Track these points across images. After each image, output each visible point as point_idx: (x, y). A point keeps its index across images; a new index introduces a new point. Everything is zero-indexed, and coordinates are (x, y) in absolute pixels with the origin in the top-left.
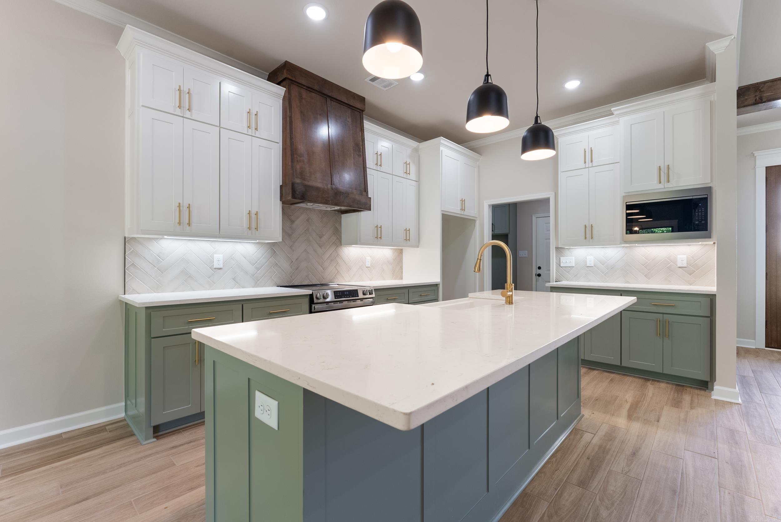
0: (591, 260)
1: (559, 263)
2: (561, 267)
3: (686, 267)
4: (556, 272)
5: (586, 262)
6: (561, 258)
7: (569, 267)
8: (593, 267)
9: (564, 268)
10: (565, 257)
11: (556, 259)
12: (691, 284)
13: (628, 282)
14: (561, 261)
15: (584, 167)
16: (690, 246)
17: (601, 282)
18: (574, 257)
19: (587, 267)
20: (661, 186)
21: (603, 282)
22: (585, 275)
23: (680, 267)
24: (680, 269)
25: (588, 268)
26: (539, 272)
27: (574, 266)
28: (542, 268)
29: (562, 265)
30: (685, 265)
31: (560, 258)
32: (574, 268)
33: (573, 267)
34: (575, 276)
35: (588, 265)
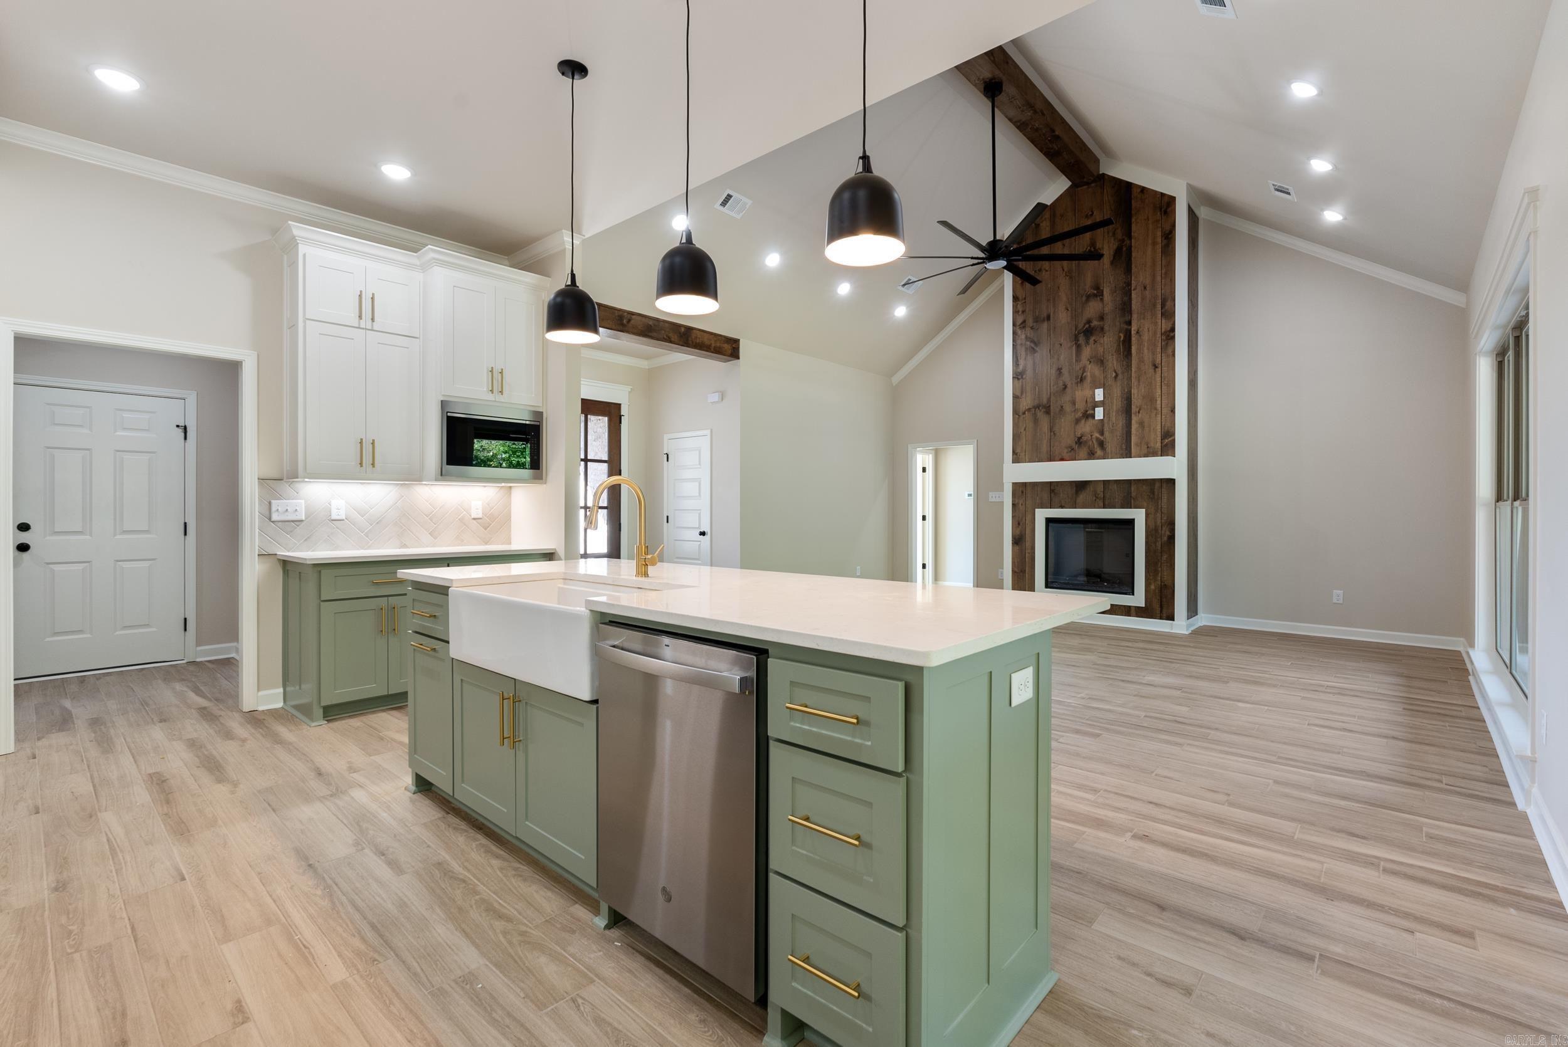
0: (339, 509)
1: (268, 513)
2: (273, 522)
3: (481, 519)
4: (259, 532)
5: (330, 512)
6: (273, 501)
7: (293, 521)
8: (343, 520)
9: (280, 523)
10: (280, 499)
11: (260, 504)
12: (486, 543)
13: (405, 546)
14: (274, 509)
15: (357, 326)
16: (486, 488)
17: (358, 549)
18: (303, 501)
19: (333, 520)
20: (491, 397)
21: (363, 548)
22: (328, 536)
23: (474, 519)
24: (474, 521)
25: (333, 522)
26: (24, 538)
27: (304, 519)
28: (32, 527)
29: (275, 517)
30: (480, 516)
31: (270, 503)
32: (303, 523)
33: (302, 521)
34: (306, 540)
35: (334, 517)
